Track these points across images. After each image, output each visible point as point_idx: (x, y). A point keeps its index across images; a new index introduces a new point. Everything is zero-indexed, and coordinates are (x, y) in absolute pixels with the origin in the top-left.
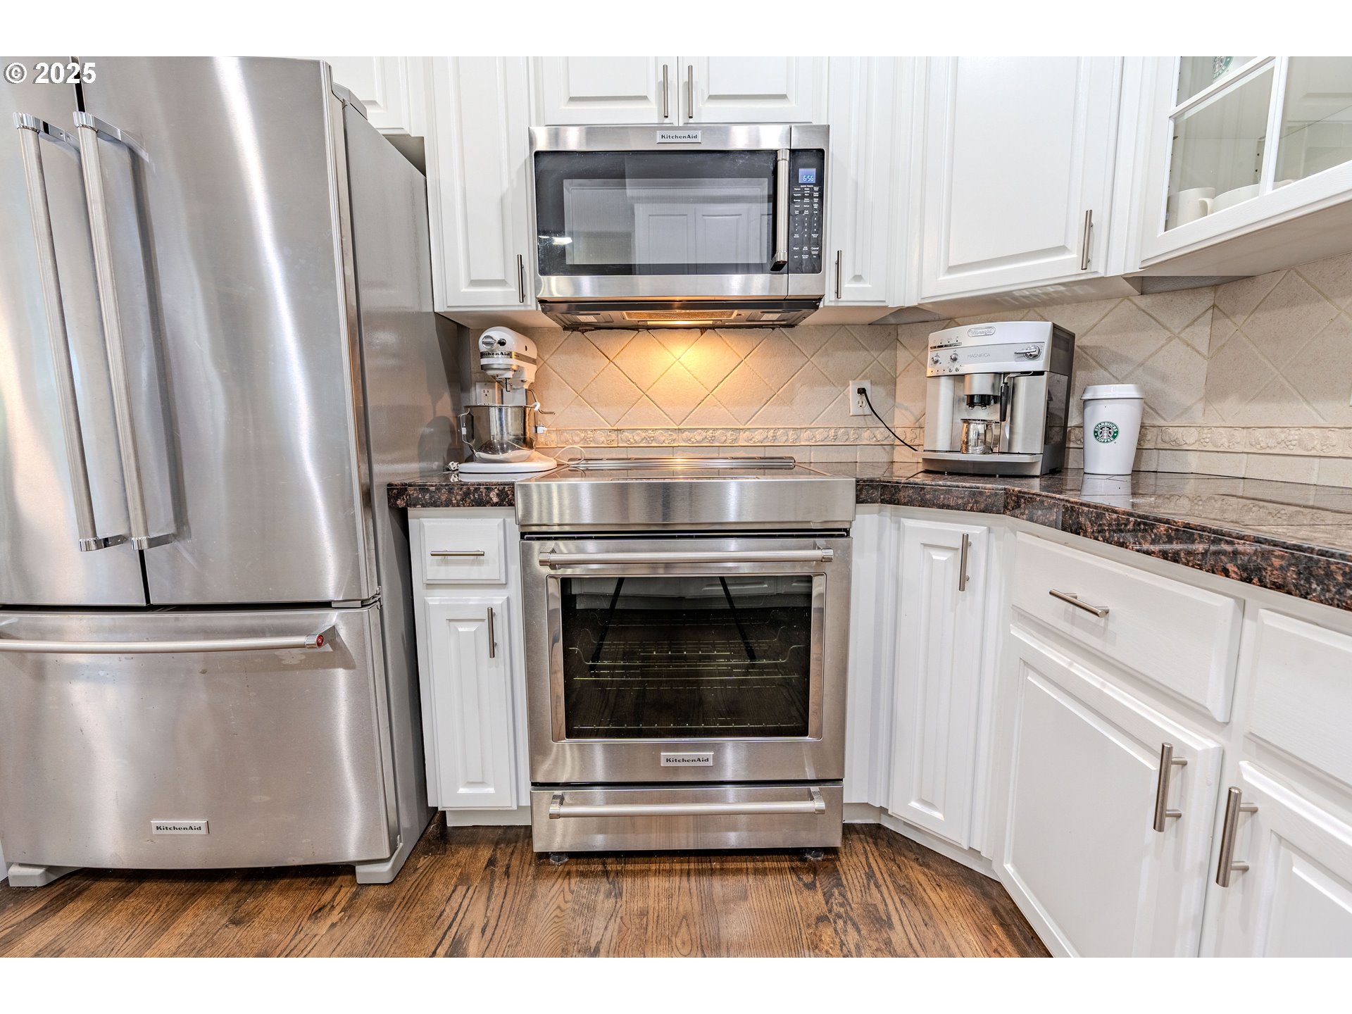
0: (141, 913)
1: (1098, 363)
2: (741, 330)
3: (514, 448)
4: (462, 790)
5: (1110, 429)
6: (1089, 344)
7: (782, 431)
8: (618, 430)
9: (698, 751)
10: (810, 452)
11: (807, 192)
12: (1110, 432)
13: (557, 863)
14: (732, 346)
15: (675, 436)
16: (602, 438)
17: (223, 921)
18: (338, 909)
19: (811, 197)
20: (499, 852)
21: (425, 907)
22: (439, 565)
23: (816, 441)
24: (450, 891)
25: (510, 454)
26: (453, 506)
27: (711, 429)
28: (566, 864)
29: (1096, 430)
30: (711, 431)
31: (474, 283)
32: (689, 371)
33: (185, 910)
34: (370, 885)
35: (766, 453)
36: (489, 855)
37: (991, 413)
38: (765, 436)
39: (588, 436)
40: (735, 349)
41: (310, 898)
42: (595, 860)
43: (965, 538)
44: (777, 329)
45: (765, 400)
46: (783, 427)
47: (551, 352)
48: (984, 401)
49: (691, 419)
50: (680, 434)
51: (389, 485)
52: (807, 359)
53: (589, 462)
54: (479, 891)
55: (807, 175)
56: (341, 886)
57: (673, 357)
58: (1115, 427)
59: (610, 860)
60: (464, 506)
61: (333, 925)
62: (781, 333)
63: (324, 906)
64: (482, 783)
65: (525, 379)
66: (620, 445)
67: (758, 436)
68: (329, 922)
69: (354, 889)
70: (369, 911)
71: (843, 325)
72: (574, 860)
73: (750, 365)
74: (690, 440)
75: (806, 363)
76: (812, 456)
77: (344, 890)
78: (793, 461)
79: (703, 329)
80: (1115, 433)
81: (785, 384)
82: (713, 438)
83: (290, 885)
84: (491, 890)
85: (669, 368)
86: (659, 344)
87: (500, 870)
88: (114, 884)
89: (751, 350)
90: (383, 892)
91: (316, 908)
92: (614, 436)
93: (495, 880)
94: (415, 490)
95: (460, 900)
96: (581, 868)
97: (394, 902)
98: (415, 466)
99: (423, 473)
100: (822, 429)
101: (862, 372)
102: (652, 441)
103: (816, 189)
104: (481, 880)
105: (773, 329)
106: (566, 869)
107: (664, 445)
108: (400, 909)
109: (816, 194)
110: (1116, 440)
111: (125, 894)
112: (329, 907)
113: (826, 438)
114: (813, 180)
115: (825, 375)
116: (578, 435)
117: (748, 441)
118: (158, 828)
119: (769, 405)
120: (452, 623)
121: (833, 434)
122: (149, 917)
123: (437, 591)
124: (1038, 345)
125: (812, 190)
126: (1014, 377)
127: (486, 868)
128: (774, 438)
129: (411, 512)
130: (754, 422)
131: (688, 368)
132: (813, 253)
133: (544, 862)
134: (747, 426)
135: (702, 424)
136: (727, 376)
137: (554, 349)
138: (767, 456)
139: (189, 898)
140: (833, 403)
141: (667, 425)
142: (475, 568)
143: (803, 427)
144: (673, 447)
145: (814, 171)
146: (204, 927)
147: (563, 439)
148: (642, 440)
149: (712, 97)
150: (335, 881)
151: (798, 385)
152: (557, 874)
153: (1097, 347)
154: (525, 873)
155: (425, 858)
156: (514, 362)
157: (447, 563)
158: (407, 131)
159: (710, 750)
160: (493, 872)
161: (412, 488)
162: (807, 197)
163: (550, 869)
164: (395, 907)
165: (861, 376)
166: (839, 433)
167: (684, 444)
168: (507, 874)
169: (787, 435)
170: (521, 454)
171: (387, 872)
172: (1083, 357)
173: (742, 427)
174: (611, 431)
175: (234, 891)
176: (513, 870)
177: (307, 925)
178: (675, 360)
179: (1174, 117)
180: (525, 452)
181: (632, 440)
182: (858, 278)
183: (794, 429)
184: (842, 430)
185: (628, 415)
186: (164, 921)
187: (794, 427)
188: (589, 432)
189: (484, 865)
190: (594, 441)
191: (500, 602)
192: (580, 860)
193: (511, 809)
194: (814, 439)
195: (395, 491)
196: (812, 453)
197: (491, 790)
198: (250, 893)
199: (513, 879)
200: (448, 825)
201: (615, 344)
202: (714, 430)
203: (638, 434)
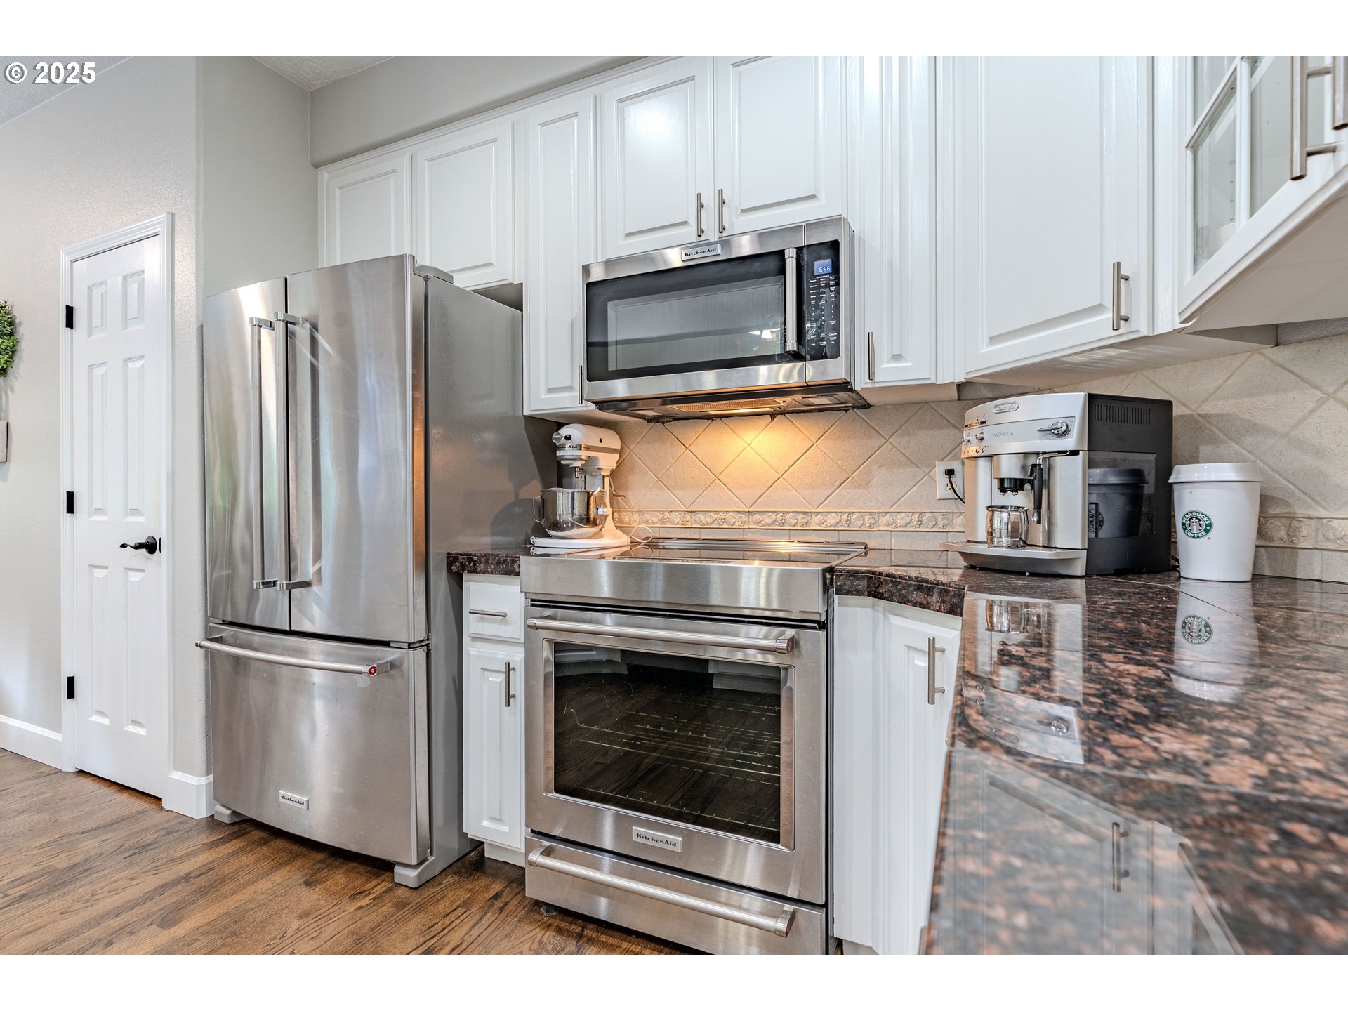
0: (263, 859)
1: (1227, 436)
2: (812, 414)
3: (578, 527)
4: (486, 823)
5: (1200, 520)
6: (1212, 412)
7: (857, 514)
8: (691, 512)
9: (669, 834)
10: (891, 538)
11: (823, 282)
12: (1200, 525)
13: (545, 914)
14: (803, 430)
15: (745, 518)
16: (677, 518)
17: (301, 881)
18: (372, 896)
19: (827, 286)
20: (508, 889)
21: (426, 916)
22: (477, 622)
23: (896, 527)
24: (451, 909)
25: (576, 531)
26: (488, 573)
27: (781, 512)
28: (552, 917)
29: (1184, 521)
30: (781, 514)
31: (550, 390)
32: (759, 455)
33: (287, 865)
34: (402, 885)
35: (841, 538)
36: (499, 890)
37: (1022, 499)
38: (838, 520)
39: (665, 517)
40: (805, 432)
41: (359, 882)
42: (579, 921)
43: (932, 642)
44: (850, 411)
45: (838, 483)
46: (858, 511)
47: (637, 442)
48: (1017, 485)
49: (761, 502)
50: (751, 517)
51: (449, 554)
52: (884, 440)
53: (666, 541)
54: (471, 917)
55: (822, 266)
56: (384, 880)
57: (744, 443)
58: (1206, 519)
59: (591, 926)
60: (496, 574)
61: (360, 908)
62: (855, 415)
63: (364, 891)
64: (499, 820)
65: (600, 467)
66: (693, 526)
67: (831, 520)
68: (359, 904)
69: (390, 885)
70: (389, 905)
71: (926, 402)
72: (562, 916)
73: (822, 448)
74: (760, 523)
75: (883, 445)
76: (893, 542)
77: (384, 883)
78: (863, 547)
79: (773, 415)
80: (1207, 525)
81: (860, 466)
82: (783, 522)
83: (355, 868)
84: (481, 919)
85: (740, 454)
86: (731, 432)
87: (498, 904)
88: (263, 834)
89: (822, 433)
90: (408, 893)
91: (358, 891)
92: (688, 517)
93: (489, 912)
94: (464, 558)
95: (453, 919)
96: (562, 925)
97: (409, 904)
98: (487, 540)
99: (495, 546)
100: (904, 514)
101: (951, 452)
102: (723, 522)
103: (832, 278)
104: (480, 908)
105: (846, 411)
106: (550, 922)
107: (734, 527)
108: (409, 911)
109: (832, 283)
110: (1210, 535)
111: (263, 842)
112: (367, 893)
113: (907, 524)
114: (829, 270)
115: (906, 456)
116: (657, 516)
117: (820, 525)
118: (282, 797)
119: (842, 489)
120: (486, 672)
121: (916, 519)
122: (266, 863)
123: (479, 644)
124: (1067, 421)
125: (828, 279)
126: (1048, 458)
127: (489, 899)
128: (848, 522)
129: (466, 576)
130: (827, 506)
131: (759, 453)
132: (831, 339)
133: (536, 910)
134: (819, 510)
135: (772, 508)
136: (798, 460)
137: (639, 440)
138: (841, 541)
139: (294, 857)
140: (917, 486)
141: (738, 508)
142: (503, 627)
143: (880, 511)
144: (744, 529)
145: (829, 261)
146: (289, 881)
147: (643, 519)
148: (714, 521)
149: (743, 211)
150: (383, 874)
151: (875, 468)
152: (539, 923)
153: (1223, 414)
154: (515, 914)
155: (452, 877)
156: (584, 454)
157: (483, 621)
158: (510, 281)
159: (679, 835)
160: (492, 905)
161: (463, 557)
162: (823, 287)
163: (538, 917)
164: (407, 908)
165: (949, 457)
166: (924, 518)
167: (754, 527)
168: (501, 910)
169: (864, 520)
170: (586, 531)
171: (414, 877)
172: (1206, 428)
173: (813, 510)
174: (686, 512)
175: (321, 861)
176: (508, 908)
177: (345, 901)
178: (746, 445)
179: (1190, 145)
180: (589, 530)
181: (704, 522)
182: (897, 357)
183: (871, 513)
184: (928, 515)
185: (702, 498)
186: (272, 869)
187: (871, 511)
188: (666, 514)
189: (490, 896)
190: (670, 521)
191: (519, 659)
192: (566, 917)
193: (519, 850)
194: (894, 524)
195: (451, 559)
196: (893, 539)
197: (506, 829)
198: (329, 865)
199: (503, 915)
200: (486, 855)
201: (689, 432)
202: (784, 513)
203: (710, 516)
